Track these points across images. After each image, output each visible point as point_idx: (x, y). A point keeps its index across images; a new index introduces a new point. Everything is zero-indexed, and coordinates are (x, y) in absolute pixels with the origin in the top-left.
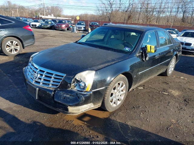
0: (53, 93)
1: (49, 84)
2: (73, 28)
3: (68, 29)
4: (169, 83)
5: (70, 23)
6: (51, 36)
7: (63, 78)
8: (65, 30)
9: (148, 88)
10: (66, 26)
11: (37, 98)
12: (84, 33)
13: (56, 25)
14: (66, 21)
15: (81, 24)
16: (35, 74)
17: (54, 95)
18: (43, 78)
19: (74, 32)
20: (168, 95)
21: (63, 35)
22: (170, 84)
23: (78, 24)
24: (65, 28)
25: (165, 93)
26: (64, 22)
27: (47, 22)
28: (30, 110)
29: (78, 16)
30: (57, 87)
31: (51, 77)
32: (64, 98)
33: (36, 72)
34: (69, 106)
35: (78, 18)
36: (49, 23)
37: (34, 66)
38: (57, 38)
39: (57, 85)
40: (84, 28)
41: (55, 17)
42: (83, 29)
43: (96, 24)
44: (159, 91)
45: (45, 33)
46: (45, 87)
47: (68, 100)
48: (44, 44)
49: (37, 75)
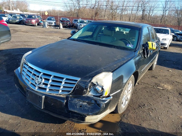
0: (65, 101)
1: (59, 91)
2: (44, 23)
3: (38, 25)
4: (157, 77)
5: (39, 18)
6: (23, 32)
7: (76, 83)
8: (35, 26)
9: (142, 84)
10: (36, 22)
11: (42, 108)
12: (55, 28)
13: (26, 20)
14: (36, 16)
15: (51, 20)
16: (37, 79)
17: (67, 103)
18: (50, 83)
19: (45, 27)
20: (163, 89)
21: (35, 30)
22: (159, 78)
23: (49, 19)
24: (36, 23)
25: (160, 88)
26: (34, 17)
27: (15, 17)
28: (31, 121)
29: (46, 12)
30: (69, 93)
31: (61, 82)
32: (81, 106)
33: (38, 77)
34: (87, 115)
35: (46, 14)
36: (18, 18)
37: (28, 65)
38: (30, 34)
39: (69, 91)
40: (55, 23)
41: (22, 11)
42: (53, 24)
43: (66, 20)
44: (153, 86)
45: (15, 28)
46: (54, 94)
47: (86, 108)
48: (19, 40)
49: (42, 80)
